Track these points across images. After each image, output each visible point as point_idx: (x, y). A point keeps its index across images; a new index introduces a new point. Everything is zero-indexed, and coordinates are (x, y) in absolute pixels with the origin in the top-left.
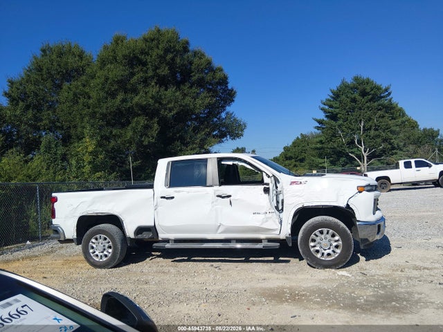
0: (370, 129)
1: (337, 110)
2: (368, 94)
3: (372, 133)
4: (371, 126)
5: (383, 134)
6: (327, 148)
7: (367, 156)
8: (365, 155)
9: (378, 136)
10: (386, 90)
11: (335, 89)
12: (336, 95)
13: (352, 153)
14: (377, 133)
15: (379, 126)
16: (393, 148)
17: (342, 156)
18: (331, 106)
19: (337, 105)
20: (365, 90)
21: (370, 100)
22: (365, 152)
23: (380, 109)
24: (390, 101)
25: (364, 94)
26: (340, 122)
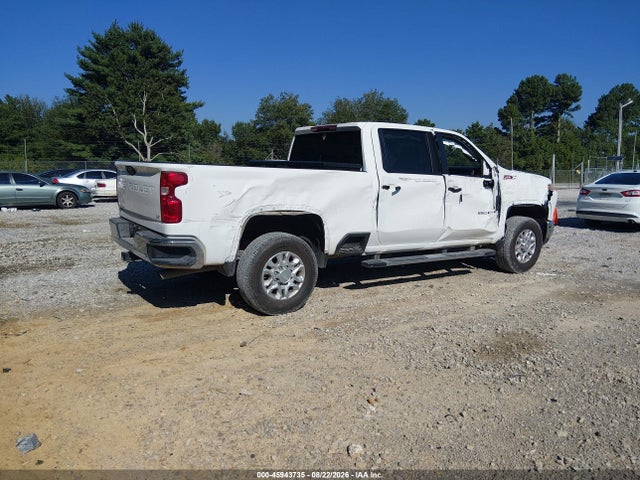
0: (155, 109)
1: (107, 70)
2: (153, 56)
3: (158, 114)
4: (157, 105)
5: (172, 119)
6: (91, 128)
7: (151, 148)
8: (149, 146)
9: (166, 122)
10: (177, 56)
11: (102, 35)
12: (103, 45)
13: (128, 140)
14: (164, 116)
15: (167, 107)
16: (183, 141)
17: (113, 144)
18: (95, 61)
19: (105, 61)
20: (149, 48)
21: (156, 66)
22: (148, 141)
23: (169, 83)
24: (183, 73)
25: (147, 53)
26: (112, 89)
